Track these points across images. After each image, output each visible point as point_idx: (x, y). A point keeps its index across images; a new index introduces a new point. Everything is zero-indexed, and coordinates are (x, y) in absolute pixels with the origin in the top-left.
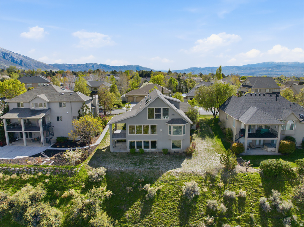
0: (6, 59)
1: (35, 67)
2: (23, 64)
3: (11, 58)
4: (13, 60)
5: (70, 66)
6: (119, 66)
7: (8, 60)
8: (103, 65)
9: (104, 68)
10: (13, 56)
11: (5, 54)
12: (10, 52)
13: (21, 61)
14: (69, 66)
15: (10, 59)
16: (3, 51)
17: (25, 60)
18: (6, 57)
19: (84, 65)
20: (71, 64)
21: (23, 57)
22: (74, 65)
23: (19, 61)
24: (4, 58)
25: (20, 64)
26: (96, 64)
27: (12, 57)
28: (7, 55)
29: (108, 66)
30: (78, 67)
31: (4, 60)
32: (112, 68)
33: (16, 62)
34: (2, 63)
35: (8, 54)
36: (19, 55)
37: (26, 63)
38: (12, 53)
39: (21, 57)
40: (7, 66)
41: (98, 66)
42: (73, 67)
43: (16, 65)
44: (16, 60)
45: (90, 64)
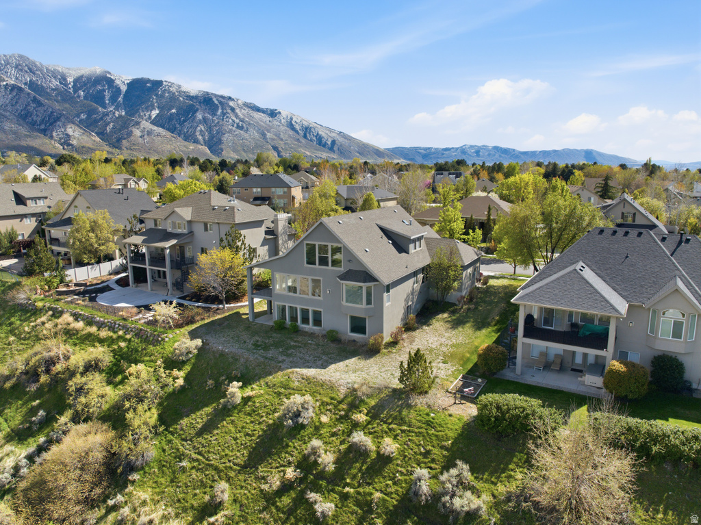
0: (308, 139)
1: (358, 154)
2: (336, 148)
3: (316, 137)
4: (320, 141)
5: (427, 153)
6: (540, 152)
7: (311, 140)
8: (501, 148)
9: (502, 155)
10: (320, 133)
11: (306, 129)
12: (315, 125)
13: (334, 142)
14: (425, 152)
15: (315, 138)
16: (304, 123)
17: (340, 139)
18: (308, 135)
19: (457, 149)
20: (429, 148)
21: (338, 134)
22: (435, 149)
23: (329, 143)
24: (305, 136)
25: (331, 149)
26: (485, 147)
27: (318, 134)
28: (310, 131)
29: (514, 150)
30: (443, 154)
31: (303, 141)
32: (522, 156)
33: (324, 145)
34: (300, 147)
35: (312, 130)
36: (331, 130)
37: (341, 146)
38: (319, 127)
39: (333, 135)
40: (308, 153)
41: (489, 150)
42: (434, 153)
43: (323, 151)
44: (324, 141)
45: (472, 147)
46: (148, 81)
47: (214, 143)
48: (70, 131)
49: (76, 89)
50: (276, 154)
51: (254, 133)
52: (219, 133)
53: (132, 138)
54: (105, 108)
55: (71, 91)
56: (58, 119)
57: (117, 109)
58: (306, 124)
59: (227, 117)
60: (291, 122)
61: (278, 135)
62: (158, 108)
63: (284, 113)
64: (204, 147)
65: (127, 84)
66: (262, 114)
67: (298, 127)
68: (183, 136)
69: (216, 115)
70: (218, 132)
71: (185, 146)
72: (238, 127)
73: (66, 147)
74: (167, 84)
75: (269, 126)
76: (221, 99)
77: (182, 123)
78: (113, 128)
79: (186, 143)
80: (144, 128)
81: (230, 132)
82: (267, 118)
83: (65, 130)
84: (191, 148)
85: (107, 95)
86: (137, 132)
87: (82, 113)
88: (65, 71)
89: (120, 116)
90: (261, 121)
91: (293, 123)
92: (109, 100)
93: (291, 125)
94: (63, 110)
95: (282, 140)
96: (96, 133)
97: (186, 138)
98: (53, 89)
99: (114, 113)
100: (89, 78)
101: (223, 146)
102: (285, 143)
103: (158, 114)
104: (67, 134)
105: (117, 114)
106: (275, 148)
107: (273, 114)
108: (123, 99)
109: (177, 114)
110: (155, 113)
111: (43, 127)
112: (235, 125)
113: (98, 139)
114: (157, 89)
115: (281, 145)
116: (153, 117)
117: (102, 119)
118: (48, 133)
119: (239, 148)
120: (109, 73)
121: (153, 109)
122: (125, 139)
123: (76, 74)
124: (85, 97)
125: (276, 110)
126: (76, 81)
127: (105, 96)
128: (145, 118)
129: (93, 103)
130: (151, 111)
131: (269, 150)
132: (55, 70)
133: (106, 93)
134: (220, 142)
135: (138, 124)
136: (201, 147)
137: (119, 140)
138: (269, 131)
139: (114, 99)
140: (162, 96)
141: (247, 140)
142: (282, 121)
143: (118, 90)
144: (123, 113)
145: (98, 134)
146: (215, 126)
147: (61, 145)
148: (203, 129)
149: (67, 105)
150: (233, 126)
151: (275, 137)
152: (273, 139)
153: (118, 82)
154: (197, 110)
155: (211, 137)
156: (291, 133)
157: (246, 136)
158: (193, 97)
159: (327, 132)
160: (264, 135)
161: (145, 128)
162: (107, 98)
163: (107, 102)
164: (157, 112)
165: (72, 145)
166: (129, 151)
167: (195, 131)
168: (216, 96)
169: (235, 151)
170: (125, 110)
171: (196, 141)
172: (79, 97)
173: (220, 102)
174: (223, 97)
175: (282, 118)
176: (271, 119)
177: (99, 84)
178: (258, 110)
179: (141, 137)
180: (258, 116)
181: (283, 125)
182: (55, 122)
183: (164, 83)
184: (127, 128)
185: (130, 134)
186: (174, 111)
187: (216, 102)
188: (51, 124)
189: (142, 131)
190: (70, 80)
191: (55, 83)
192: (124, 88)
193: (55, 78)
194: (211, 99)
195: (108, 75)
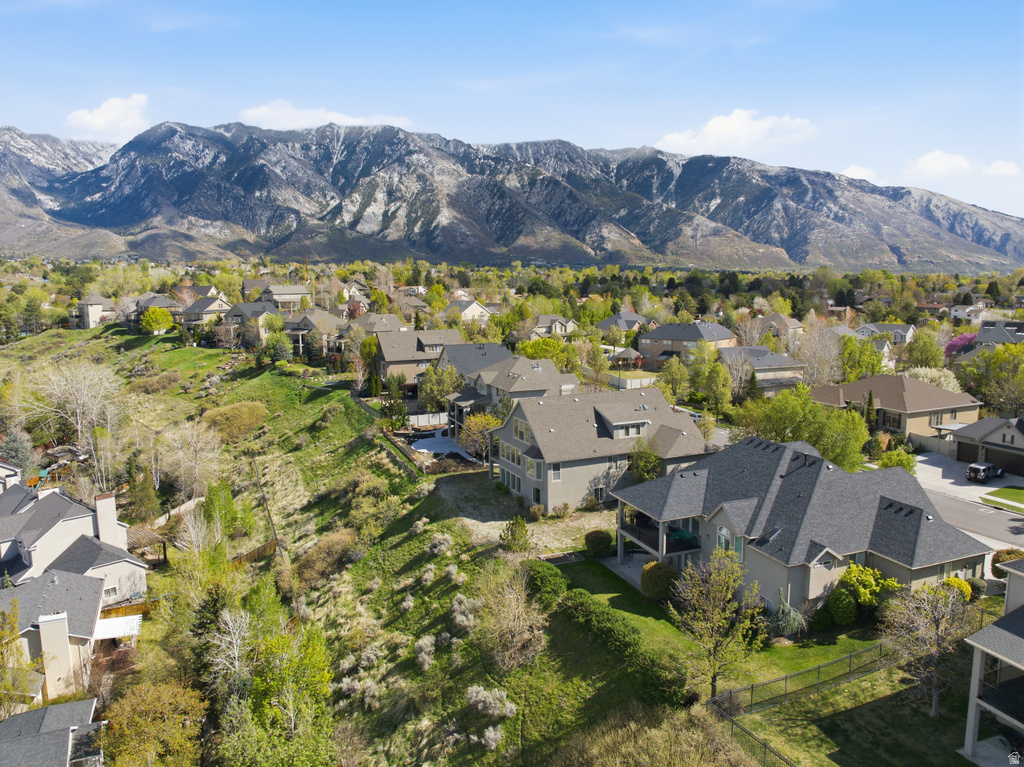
0: (956, 233)
2: (1009, 247)
3: (973, 228)
4: (980, 238)
7: (962, 236)
10: (981, 222)
11: (955, 216)
12: (974, 208)
13: (1006, 237)
15: (970, 232)
16: (952, 206)
18: (957, 227)
21: (1017, 223)
23: (997, 239)
24: (952, 229)
25: (1001, 249)
27: (976, 224)
28: (963, 219)
31: (947, 236)
33: (988, 243)
34: (940, 246)
35: (967, 217)
36: (1004, 217)
38: (981, 212)
39: (1007, 224)
40: (953, 257)
43: (985, 252)
44: (987, 235)
46: (711, 158)
47: (795, 245)
48: (605, 232)
49: (619, 178)
50: (895, 259)
51: (861, 227)
52: (805, 228)
53: (680, 239)
54: (651, 199)
55: (613, 180)
56: (593, 217)
57: (665, 201)
58: (954, 208)
59: (820, 204)
60: (927, 206)
61: (901, 229)
62: (721, 195)
63: (916, 195)
64: (779, 250)
65: (683, 165)
66: (878, 197)
67: (939, 214)
68: (750, 234)
69: (803, 201)
70: (803, 228)
71: (752, 249)
72: (837, 218)
73: (598, 252)
74: (736, 161)
75: (888, 214)
76: (813, 178)
77: (750, 216)
78: (658, 226)
79: (754, 244)
80: (698, 225)
81: (823, 225)
82: (884, 202)
83: (600, 231)
84: (761, 251)
85: (656, 182)
86: (688, 231)
87: (622, 208)
88: (609, 156)
89: (669, 210)
90: (875, 208)
91: (932, 207)
92: (657, 189)
93: (927, 212)
94: (601, 206)
95: (908, 235)
96: (636, 234)
97: (755, 239)
98: (592, 180)
99: (661, 206)
100: (635, 163)
101: (809, 248)
102: (913, 242)
103: (719, 205)
104: (601, 236)
105: (665, 206)
106: (895, 250)
107: (896, 194)
108: (676, 186)
109: (746, 203)
110: (715, 203)
111: (575, 228)
112: (832, 216)
113: (637, 242)
114: (721, 171)
115: (905, 244)
116: (712, 208)
117: (645, 214)
118: (580, 235)
119: (834, 250)
120: (661, 152)
121: (713, 196)
122: (671, 240)
123: (620, 158)
124: (629, 187)
125: (903, 188)
126: (620, 167)
127: (652, 184)
128: (701, 211)
129: (637, 195)
130: (711, 200)
131: (882, 251)
132: (597, 155)
133: (655, 181)
134: (805, 241)
135: (690, 219)
136: (775, 249)
137: (664, 242)
138: (886, 223)
139: (663, 187)
140: (728, 179)
141: (848, 237)
142: (913, 205)
143: (670, 174)
144: (674, 206)
145: (638, 235)
146: (800, 218)
147: (593, 249)
148: (782, 223)
149: (606, 199)
150: (828, 216)
151: (895, 231)
152: (893, 235)
153: (671, 164)
154: (776, 195)
155: (793, 235)
156: (926, 224)
157: (847, 230)
158: (771, 177)
159: (996, 220)
160: (877, 229)
161: (700, 226)
162: (655, 186)
163: (655, 191)
164: (719, 201)
165: (605, 250)
166: (674, 257)
167: (770, 225)
168: (806, 173)
169: (827, 254)
170: (676, 200)
171: (769, 241)
172: (621, 187)
173: (812, 182)
174: (816, 174)
175: (911, 201)
176: (892, 203)
177: (646, 169)
178: (874, 190)
179: (692, 237)
180: (868, 199)
181: (913, 212)
182: (590, 221)
183: (732, 160)
184: (676, 225)
185: (679, 233)
186: (741, 199)
187: (805, 182)
188: (585, 224)
189: (695, 230)
190: (614, 166)
191: (596, 172)
192: (677, 172)
193: (596, 165)
194: (799, 178)
195: (660, 156)
